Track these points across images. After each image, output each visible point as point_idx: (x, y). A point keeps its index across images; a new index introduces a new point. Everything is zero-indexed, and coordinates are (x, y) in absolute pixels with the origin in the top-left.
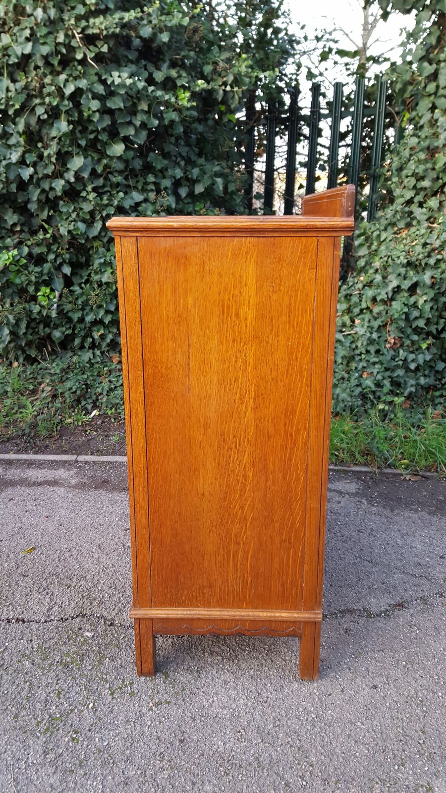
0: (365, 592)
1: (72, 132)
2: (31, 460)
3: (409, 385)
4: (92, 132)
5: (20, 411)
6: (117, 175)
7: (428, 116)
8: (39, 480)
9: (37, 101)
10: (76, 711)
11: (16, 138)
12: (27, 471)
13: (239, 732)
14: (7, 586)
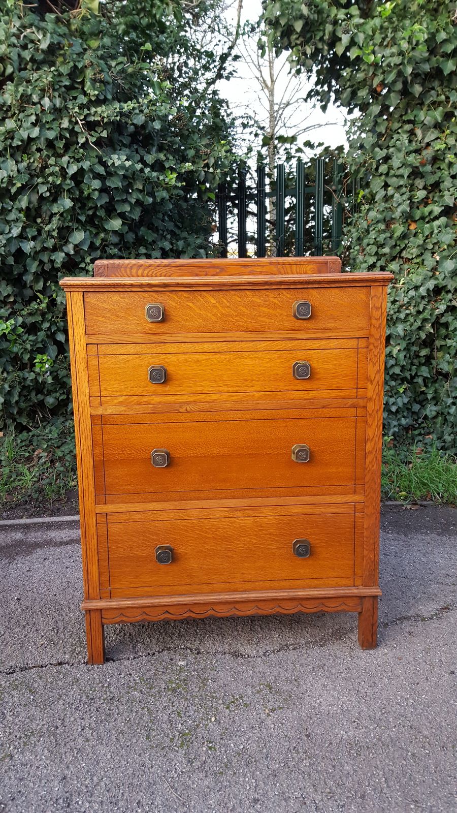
0: (412, 602)
1: (73, 208)
2: (49, 523)
3: (392, 426)
4: (90, 208)
5: (19, 478)
6: (112, 247)
7: (383, 193)
8: (65, 540)
9: (40, 180)
10: (201, 725)
11: (15, 214)
12: (48, 532)
13: (355, 722)
14: (82, 632)
